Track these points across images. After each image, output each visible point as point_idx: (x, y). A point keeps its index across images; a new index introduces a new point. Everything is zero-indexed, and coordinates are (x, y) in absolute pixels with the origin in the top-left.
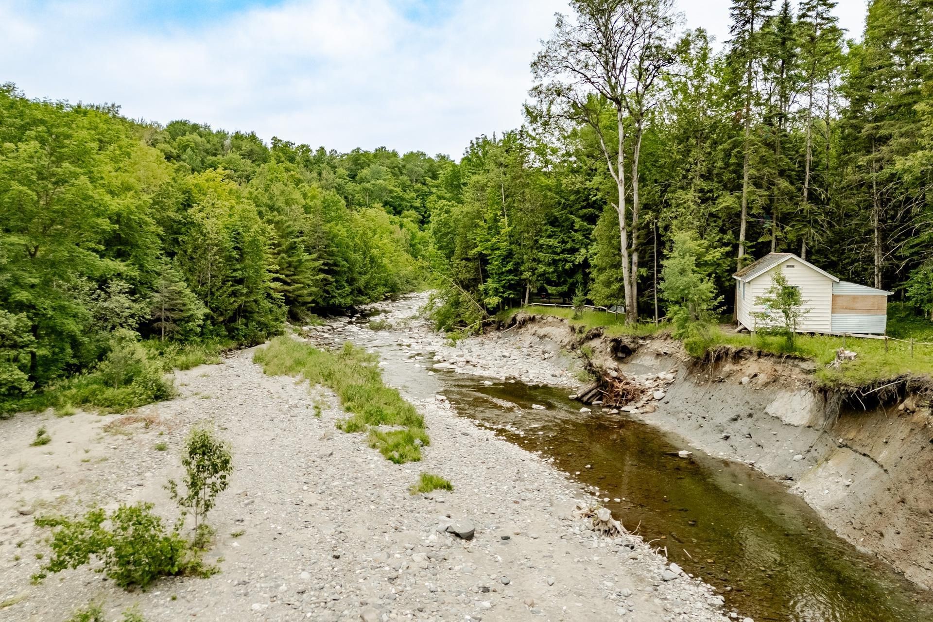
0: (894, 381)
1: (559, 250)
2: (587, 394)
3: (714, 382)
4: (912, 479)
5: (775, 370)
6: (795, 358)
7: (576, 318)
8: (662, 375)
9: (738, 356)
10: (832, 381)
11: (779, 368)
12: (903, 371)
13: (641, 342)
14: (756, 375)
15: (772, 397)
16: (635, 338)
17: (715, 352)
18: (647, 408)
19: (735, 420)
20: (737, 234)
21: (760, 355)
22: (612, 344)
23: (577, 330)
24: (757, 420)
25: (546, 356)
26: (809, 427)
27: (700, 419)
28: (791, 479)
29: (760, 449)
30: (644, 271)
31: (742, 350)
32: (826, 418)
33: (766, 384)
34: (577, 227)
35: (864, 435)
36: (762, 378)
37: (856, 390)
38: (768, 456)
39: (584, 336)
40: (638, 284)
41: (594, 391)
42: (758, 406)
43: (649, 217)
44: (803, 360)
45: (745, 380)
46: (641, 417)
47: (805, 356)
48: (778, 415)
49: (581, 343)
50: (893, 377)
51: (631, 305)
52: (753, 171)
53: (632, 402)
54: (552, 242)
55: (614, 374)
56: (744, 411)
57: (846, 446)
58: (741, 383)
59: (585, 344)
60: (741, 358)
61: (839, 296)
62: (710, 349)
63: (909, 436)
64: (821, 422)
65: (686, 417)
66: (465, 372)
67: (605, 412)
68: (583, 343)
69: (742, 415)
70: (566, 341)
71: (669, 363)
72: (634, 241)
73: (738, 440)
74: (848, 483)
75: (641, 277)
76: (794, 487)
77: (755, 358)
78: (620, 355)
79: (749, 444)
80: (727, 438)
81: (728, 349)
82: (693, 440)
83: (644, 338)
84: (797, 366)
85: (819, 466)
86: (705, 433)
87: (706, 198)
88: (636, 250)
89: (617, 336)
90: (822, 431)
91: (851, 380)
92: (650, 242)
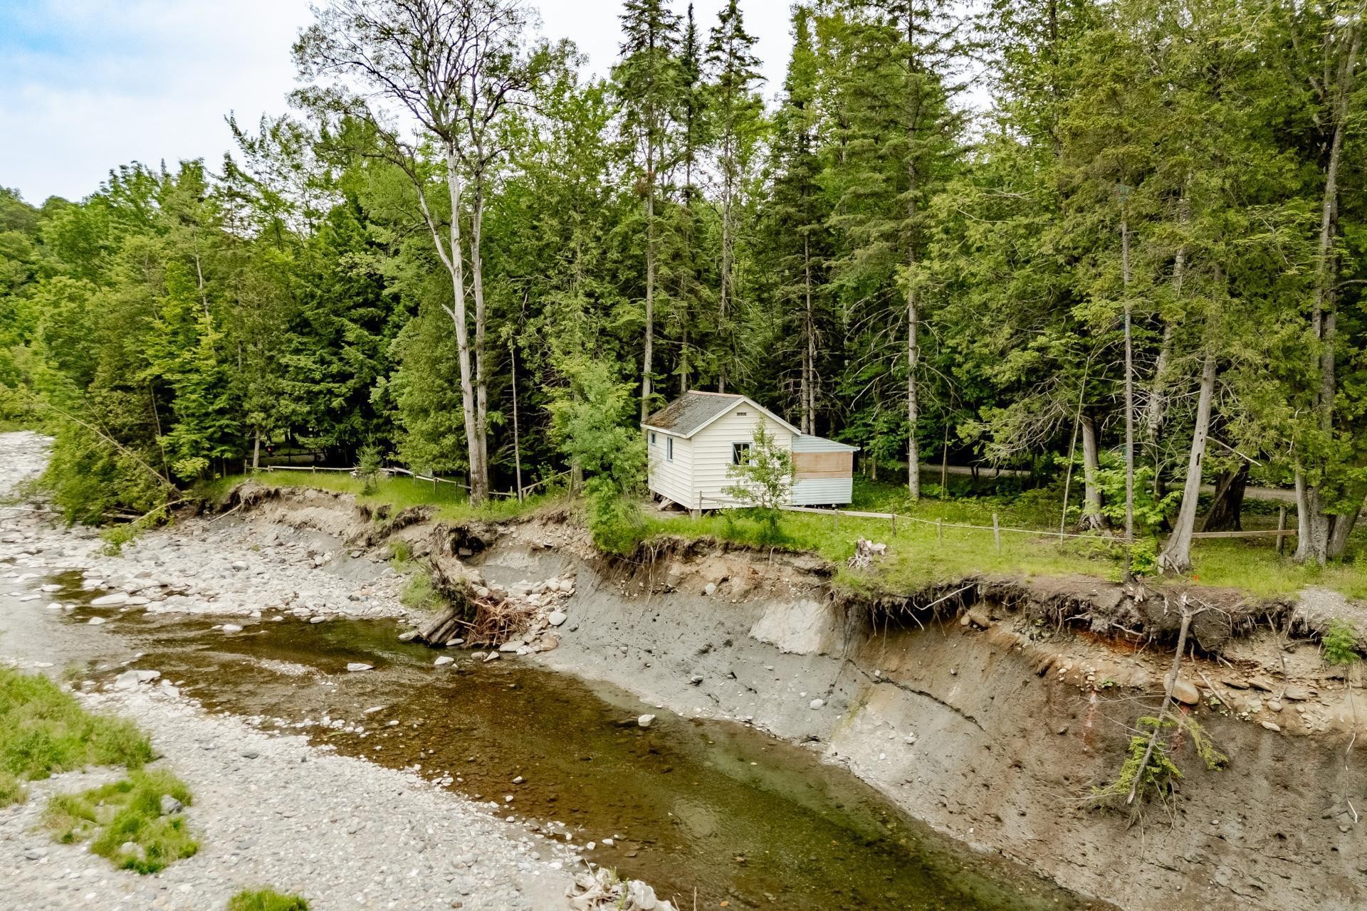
0: (959, 587)
1: (318, 376)
2: (437, 630)
3: (655, 593)
4: (1023, 730)
5: (755, 572)
6: (786, 551)
7: (368, 492)
8: (552, 583)
9: (691, 553)
10: (868, 589)
11: (759, 567)
12: (973, 571)
13: (501, 529)
14: (725, 580)
15: (758, 612)
16: (491, 525)
17: (655, 547)
18: (546, 643)
19: (705, 652)
20: (640, 364)
21: (727, 548)
22: (453, 536)
23: (374, 514)
24: (741, 649)
25: (318, 560)
26: (822, 655)
27: (643, 654)
28: (815, 739)
29: (752, 694)
30: (498, 417)
31: (700, 541)
32: (847, 640)
33: (746, 594)
34: (350, 337)
35: (911, 664)
36: (738, 584)
37: (905, 601)
38: (769, 706)
39: (388, 522)
40: (488, 436)
41: (450, 623)
42: (738, 628)
43: (506, 330)
44: (796, 554)
45: (710, 588)
46: (540, 659)
47: (800, 550)
48: (772, 639)
49: (385, 534)
50: (957, 581)
51: (479, 472)
52: (664, 270)
53: (516, 635)
54: (304, 361)
55: (484, 592)
56: (718, 638)
57: (888, 681)
58: (704, 593)
59: (392, 537)
60: (696, 554)
61: (799, 454)
62: (646, 542)
63: (991, 664)
64: (840, 646)
65: (618, 653)
66: (169, 608)
67: (478, 659)
68: (388, 535)
69: (715, 645)
70: (352, 531)
71: (557, 562)
72: (479, 368)
73: (717, 685)
74: (911, 739)
75: (494, 425)
76: (829, 753)
77: (719, 553)
78: (464, 552)
79: (735, 690)
80: (698, 683)
81: (676, 542)
82: (644, 692)
83: (504, 524)
84: (788, 564)
85: (853, 714)
86: (660, 677)
87: (597, 305)
88: (483, 383)
89: (462, 522)
90: (843, 660)
91: (896, 589)
92: (505, 370)
